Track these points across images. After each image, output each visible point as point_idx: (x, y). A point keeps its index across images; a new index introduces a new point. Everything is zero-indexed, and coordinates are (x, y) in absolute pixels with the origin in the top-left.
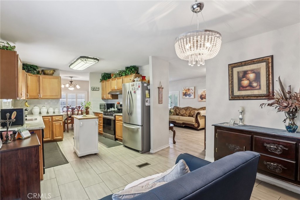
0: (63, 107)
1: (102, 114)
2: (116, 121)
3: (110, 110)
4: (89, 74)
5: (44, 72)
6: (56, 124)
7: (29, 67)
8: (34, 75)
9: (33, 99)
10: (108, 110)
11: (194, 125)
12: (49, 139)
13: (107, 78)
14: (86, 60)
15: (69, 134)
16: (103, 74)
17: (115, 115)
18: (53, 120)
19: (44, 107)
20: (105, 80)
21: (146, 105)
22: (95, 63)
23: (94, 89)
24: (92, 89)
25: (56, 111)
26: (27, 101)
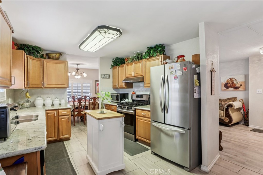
0: (69, 97)
1: (116, 106)
2: (136, 117)
3: (125, 102)
4: (98, 60)
5: (48, 56)
6: (62, 119)
7: (31, 49)
8: (36, 59)
9: (35, 89)
10: (122, 102)
11: (223, 119)
12: (54, 138)
13: (119, 63)
14: (105, 32)
15: (76, 129)
16: (115, 59)
17: (135, 109)
18: (60, 115)
19: (48, 99)
20: (117, 65)
21: (195, 97)
22: (116, 37)
23: (104, 77)
24: (103, 77)
25: (63, 102)
26: (28, 91)
